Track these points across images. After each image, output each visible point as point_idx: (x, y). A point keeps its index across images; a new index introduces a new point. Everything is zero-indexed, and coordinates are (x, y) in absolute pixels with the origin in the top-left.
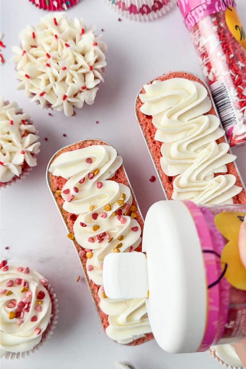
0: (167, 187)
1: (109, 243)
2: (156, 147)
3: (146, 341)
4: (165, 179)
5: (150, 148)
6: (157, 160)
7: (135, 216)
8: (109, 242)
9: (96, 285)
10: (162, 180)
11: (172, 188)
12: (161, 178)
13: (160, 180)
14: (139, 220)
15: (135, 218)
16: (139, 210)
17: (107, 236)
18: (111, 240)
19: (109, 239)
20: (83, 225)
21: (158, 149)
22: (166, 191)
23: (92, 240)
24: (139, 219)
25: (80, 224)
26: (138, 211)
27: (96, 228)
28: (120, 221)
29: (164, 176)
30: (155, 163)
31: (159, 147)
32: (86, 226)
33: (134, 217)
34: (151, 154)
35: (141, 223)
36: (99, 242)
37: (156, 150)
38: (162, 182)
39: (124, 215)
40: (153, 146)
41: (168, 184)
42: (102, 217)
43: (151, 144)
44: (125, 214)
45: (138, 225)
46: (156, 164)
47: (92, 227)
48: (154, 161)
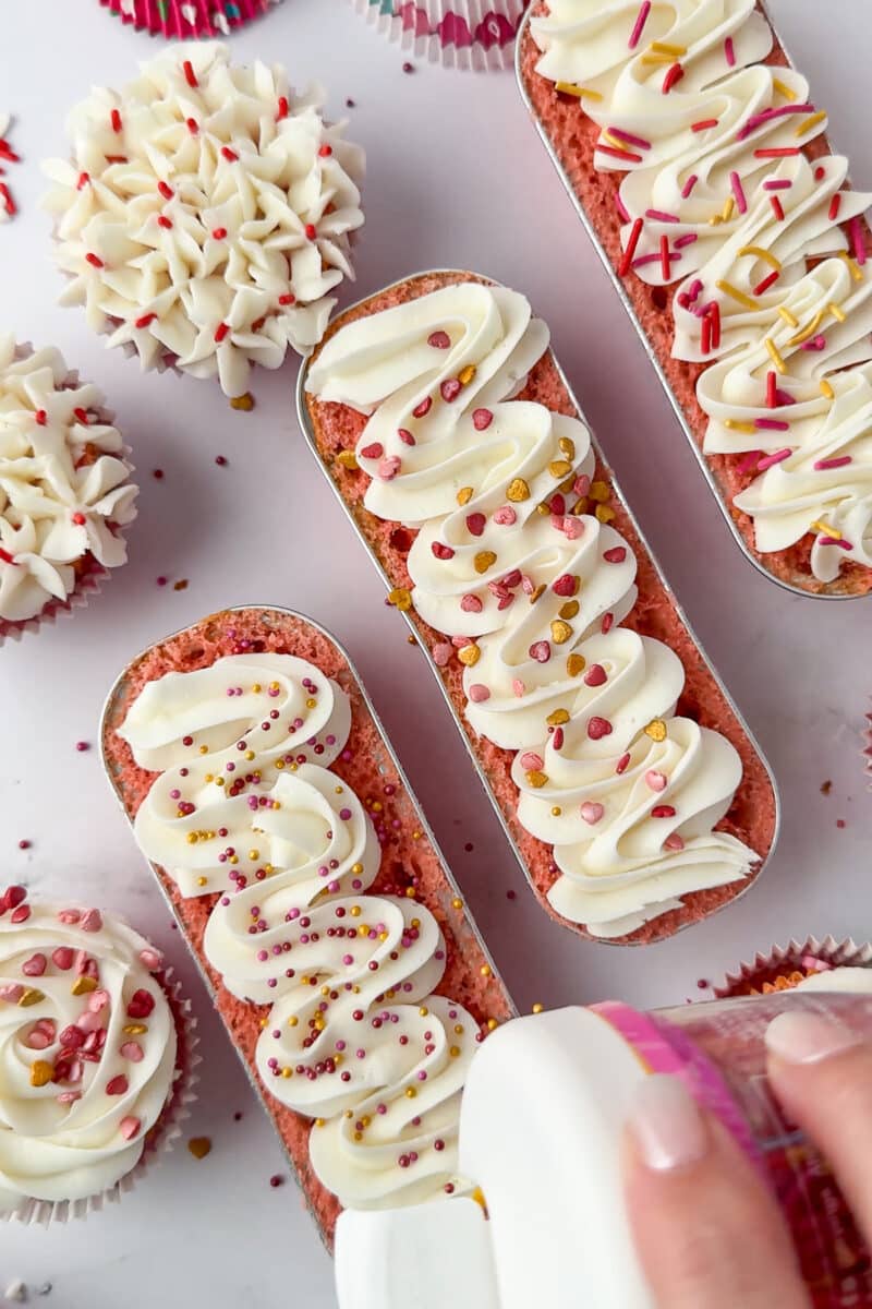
0: (651, 324)
1: (535, 605)
2: (602, 195)
3: (686, 924)
4: (643, 296)
5: (581, 199)
6: (611, 235)
7: (609, 515)
8: (533, 602)
9: (499, 752)
10: (632, 303)
11: (671, 329)
12: (628, 295)
13: (626, 304)
14: (622, 530)
15: (609, 523)
16: (620, 496)
17: (526, 584)
18: (539, 593)
19: (530, 593)
20: (441, 551)
21: (607, 199)
22: (650, 340)
23: (476, 601)
24: (622, 527)
25: (433, 547)
26: (617, 497)
27: (485, 560)
28: (563, 534)
29: (640, 288)
30: (604, 247)
31: (613, 192)
32: (451, 554)
33: (606, 521)
34: (588, 218)
35: (630, 536)
36: (500, 608)
37: (603, 203)
38: (635, 309)
39: (572, 512)
40: (590, 192)
41: (654, 313)
42: (502, 522)
43: (585, 187)
44: (576, 511)
45: (624, 543)
46: (608, 249)
47: (473, 555)
48: (599, 240)
